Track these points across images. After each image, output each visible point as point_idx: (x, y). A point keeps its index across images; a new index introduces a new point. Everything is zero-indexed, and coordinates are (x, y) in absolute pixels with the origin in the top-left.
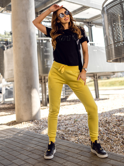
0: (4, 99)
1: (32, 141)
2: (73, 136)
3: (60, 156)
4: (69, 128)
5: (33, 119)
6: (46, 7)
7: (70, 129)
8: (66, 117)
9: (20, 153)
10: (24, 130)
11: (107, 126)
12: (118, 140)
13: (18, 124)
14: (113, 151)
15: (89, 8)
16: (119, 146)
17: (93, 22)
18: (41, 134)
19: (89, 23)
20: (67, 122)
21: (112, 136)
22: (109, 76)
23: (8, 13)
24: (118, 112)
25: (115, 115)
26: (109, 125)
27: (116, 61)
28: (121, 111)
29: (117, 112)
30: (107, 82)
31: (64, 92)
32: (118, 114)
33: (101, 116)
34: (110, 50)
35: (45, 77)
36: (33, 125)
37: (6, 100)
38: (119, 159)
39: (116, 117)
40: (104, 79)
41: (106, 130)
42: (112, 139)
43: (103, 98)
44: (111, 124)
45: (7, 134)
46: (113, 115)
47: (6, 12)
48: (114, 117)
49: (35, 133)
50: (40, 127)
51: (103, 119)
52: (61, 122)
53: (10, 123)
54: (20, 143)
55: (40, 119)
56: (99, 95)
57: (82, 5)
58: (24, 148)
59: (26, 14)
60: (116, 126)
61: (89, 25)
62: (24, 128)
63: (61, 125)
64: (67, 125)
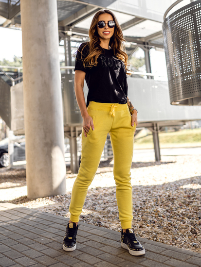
0: (11, 162)
1: (49, 229)
2: (115, 220)
3: (91, 252)
4: (109, 208)
5: (53, 194)
6: (77, 19)
7: (112, 210)
8: (107, 190)
9: (29, 247)
10: (38, 211)
11: (170, 205)
12: (184, 227)
13: (30, 200)
14: (176, 244)
15: (144, 20)
16: (187, 236)
17: (152, 42)
18: (65, 217)
19: (146, 44)
20: (107, 198)
21: (176, 221)
22: (177, 127)
23: (17, 28)
24: (188, 183)
25: (184, 187)
26: (173, 204)
27: (186, 103)
28: (194, 182)
29: (186, 183)
30: (174, 136)
31: (106, 151)
32: (189, 186)
33: (161, 188)
34: (176, 86)
35: (75, 128)
36: (54, 203)
37: (15, 164)
38: (183, 257)
39: (185, 191)
40: (169, 131)
41: (167, 211)
42: (177, 226)
43: (167, 161)
44: (176, 202)
45: (11, 218)
46: (181, 187)
47: (14, 25)
48: (181, 191)
49: (55, 215)
50: (64, 205)
51: (164, 193)
52: (98, 198)
53: (18, 199)
54: (31, 231)
55: (65, 194)
56: (160, 156)
57: (133, 15)
58: (36, 240)
59: (44, 29)
60: (184, 205)
61: (145, 47)
62: (40, 208)
63: (97, 203)
64: (107, 204)
